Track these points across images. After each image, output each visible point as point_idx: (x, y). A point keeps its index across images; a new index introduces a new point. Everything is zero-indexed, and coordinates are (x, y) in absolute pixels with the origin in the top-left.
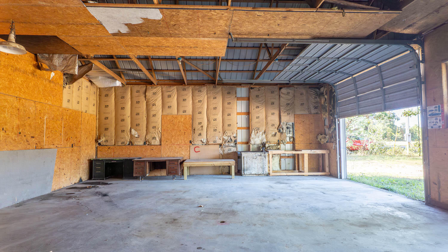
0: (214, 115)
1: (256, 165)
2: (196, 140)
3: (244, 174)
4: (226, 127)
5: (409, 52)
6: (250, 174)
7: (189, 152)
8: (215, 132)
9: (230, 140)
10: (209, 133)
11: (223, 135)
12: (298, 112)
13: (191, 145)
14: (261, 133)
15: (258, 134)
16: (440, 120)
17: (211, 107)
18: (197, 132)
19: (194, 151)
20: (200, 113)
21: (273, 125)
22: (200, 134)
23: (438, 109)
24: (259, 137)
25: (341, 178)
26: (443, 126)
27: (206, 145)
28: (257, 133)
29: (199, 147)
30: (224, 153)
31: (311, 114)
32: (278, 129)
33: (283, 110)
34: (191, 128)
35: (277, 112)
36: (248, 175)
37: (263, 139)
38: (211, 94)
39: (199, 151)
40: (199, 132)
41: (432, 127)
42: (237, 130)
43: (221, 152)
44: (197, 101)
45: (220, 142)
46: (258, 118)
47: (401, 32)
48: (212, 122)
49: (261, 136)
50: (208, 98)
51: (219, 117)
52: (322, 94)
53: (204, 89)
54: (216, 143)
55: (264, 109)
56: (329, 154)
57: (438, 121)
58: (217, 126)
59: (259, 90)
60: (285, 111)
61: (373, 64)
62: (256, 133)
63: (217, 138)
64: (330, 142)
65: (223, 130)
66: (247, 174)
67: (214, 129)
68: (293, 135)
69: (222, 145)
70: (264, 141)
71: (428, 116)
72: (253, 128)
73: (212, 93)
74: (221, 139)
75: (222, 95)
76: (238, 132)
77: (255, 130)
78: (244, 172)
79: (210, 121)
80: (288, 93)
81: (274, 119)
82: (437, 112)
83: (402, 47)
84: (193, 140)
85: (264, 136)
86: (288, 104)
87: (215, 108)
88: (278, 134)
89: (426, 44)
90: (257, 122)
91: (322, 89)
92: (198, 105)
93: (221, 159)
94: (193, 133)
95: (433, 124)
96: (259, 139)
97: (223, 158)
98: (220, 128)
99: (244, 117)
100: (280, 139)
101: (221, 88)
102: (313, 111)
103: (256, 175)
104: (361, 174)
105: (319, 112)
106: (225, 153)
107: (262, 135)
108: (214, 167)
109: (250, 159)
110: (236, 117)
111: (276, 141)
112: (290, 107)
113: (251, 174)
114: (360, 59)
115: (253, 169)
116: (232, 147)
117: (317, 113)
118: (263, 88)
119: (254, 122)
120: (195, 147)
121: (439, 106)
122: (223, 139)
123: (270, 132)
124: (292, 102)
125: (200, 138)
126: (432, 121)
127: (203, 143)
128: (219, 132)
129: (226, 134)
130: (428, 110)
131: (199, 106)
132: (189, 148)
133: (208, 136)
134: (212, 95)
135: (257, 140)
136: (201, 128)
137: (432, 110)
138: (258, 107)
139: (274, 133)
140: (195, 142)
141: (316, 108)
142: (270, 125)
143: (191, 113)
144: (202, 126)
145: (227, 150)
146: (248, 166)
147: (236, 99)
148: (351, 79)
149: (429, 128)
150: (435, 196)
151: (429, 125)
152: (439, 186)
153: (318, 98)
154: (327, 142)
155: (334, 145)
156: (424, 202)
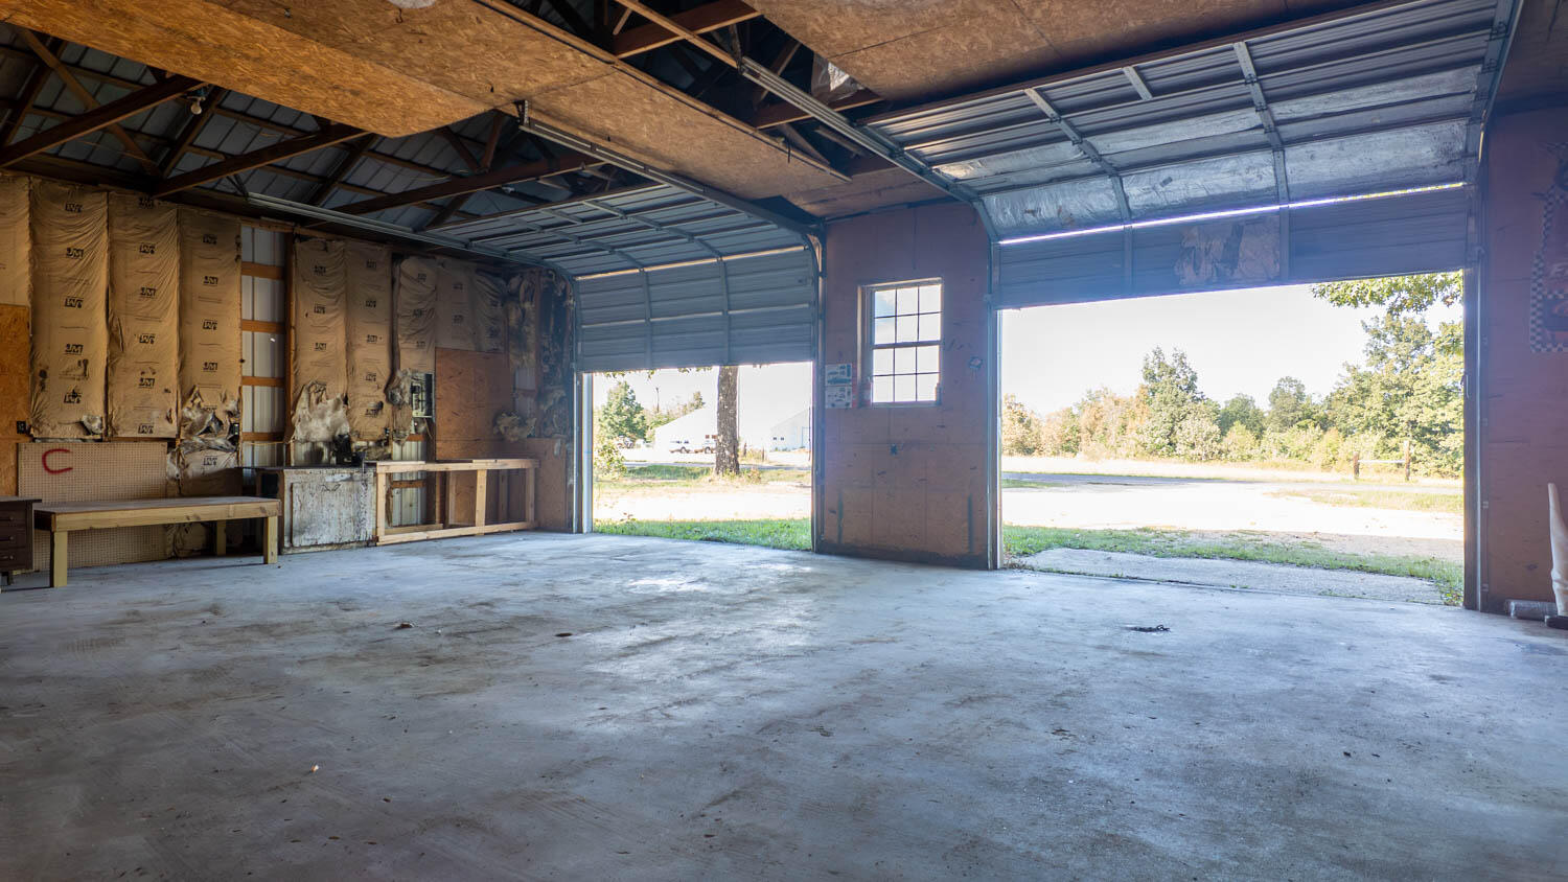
0: (146, 318)
1: (335, 512)
2: (54, 422)
3: (292, 546)
4: (197, 373)
5: (802, 248)
6: (312, 546)
7: (12, 475)
8: (145, 391)
9: (213, 425)
10: (118, 392)
11: (183, 404)
12: (448, 343)
13: (24, 440)
14: (331, 402)
15: (320, 405)
16: (849, 393)
17: (132, 284)
18: (58, 387)
19: (42, 469)
20: (77, 303)
21: (371, 377)
22: (75, 395)
23: (846, 371)
24: (322, 416)
25: (580, 531)
26: (854, 403)
27: (100, 441)
28: (317, 402)
29: (66, 451)
30: (185, 475)
31: (479, 350)
32: (385, 391)
33: (406, 330)
34: (22, 368)
35: (383, 335)
36: (304, 550)
37: (340, 425)
38: (130, 232)
39: (70, 469)
40: (72, 385)
41: (833, 405)
42: (240, 388)
43: (174, 470)
44: (62, 248)
45: (170, 430)
46: (321, 347)
47: (802, 207)
48: (134, 347)
49: (329, 412)
50: (112, 243)
51: (167, 328)
52: (514, 295)
53: (97, 206)
54: (153, 435)
55: (340, 321)
56: (537, 471)
57: (846, 394)
58: (155, 367)
59: (326, 249)
60: (409, 335)
61: (714, 254)
62: (314, 401)
63: (155, 414)
64: (539, 437)
65: (182, 383)
66: (303, 544)
67: (144, 377)
68: (429, 412)
69: (178, 442)
70: (343, 432)
71: (826, 384)
72: (302, 382)
73: (136, 227)
74: (174, 421)
75: (182, 242)
76: (243, 394)
77: (312, 389)
78: (291, 541)
79: (126, 342)
80: (422, 277)
81: (374, 356)
82: (845, 377)
83: (796, 237)
84: (37, 421)
85: (341, 412)
86: (418, 313)
87: (148, 292)
88: (387, 407)
89: (830, 241)
90: (315, 364)
91: (515, 282)
92: (64, 267)
93: (173, 497)
94: (38, 387)
95: (835, 399)
96: (324, 425)
97: (181, 496)
98: (169, 374)
99: (264, 340)
100: (391, 423)
101: (173, 212)
102: (487, 343)
103: (330, 548)
104: (626, 517)
105: (501, 348)
106: (190, 473)
107: (336, 408)
108: (144, 532)
109: (314, 491)
110: (237, 336)
111: (379, 432)
112: (424, 322)
113: (316, 545)
114: (697, 237)
115: (324, 526)
116: (218, 453)
117: (495, 351)
118: (340, 244)
119: (308, 363)
120: (44, 451)
121: (849, 366)
122: (183, 421)
123: (361, 400)
124: (429, 308)
125: (74, 414)
126: (833, 392)
127: (88, 432)
128: (166, 391)
129: (197, 401)
130: (827, 372)
131: (70, 275)
132: (12, 456)
133: (114, 405)
134: (133, 235)
135: (315, 425)
136: (81, 371)
137: (836, 373)
138: (321, 309)
139: (372, 405)
140: (49, 429)
141: (494, 334)
142: (360, 378)
143: (23, 299)
144: (86, 362)
145: (197, 464)
146: (306, 517)
147: (239, 271)
148: (634, 274)
149: (827, 407)
150: (831, 534)
151: (826, 401)
152: (841, 515)
153: (499, 304)
154: (530, 436)
155: (557, 445)
156: (807, 550)
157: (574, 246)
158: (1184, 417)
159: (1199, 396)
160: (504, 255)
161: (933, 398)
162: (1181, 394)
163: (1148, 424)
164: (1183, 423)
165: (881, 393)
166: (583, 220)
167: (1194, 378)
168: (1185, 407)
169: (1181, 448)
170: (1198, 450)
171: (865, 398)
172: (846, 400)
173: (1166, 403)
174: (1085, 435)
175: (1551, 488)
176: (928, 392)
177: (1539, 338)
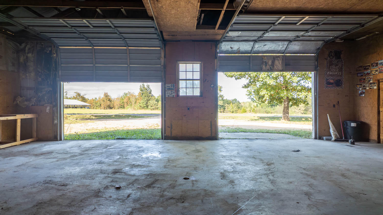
5: (159, 48)
16: (174, 93)
23: (173, 86)
25: (61, 140)
26: (175, 96)
31: (7, 70)
41: (169, 96)
52: (23, 50)
56: (37, 118)
64: (37, 105)
71: (166, 90)
82: (173, 88)
95: (170, 94)
117: (14, 71)
126: (169, 92)
130: (166, 86)
137: (169, 87)
148: (90, 48)
149: (166, 96)
150: (168, 133)
151: (166, 95)
152: (172, 128)
153: (16, 53)
154: (33, 105)
155: (48, 108)
156: (159, 139)
157: (78, 35)
158: (150, 100)
159: (152, 95)
160: (38, 34)
161: (199, 95)
162: (149, 94)
163: (142, 102)
164: (150, 101)
165: (182, 93)
166: (94, 27)
167: (151, 91)
168: (150, 98)
169: (149, 107)
170: (153, 107)
171: (178, 94)
172: (173, 94)
173: (146, 97)
174: (126, 104)
175: (328, 115)
176: (197, 93)
177: (326, 86)
